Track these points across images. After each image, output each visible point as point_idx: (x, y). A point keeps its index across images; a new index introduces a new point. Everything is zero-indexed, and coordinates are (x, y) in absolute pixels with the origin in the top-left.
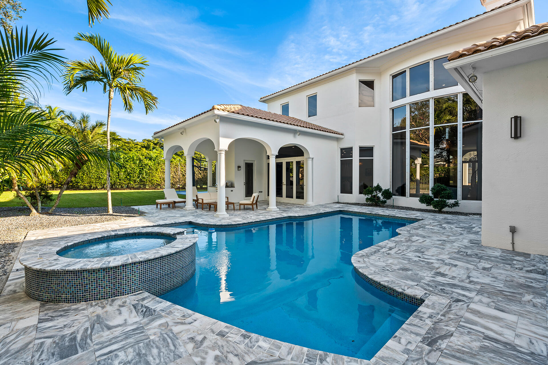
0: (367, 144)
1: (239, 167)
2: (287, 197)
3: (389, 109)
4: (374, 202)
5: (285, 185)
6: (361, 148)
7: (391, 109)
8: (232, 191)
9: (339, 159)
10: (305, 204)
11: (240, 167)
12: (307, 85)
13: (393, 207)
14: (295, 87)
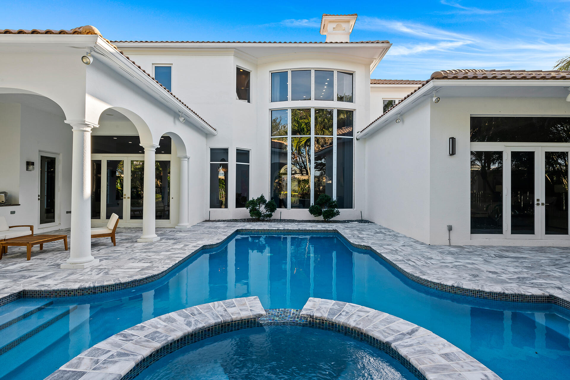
0: (244, 147)
1: (29, 164)
2: (132, 217)
3: (268, 110)
4: (257, 217)
5: (128, 198)
6: (238, 151)
7: (270, 109)
8: (13, 213)
9: (208, 162)
10: (176, 227)
11: (33, 164)
12: (178, 48)
13: (281, 221)
14: (141, 44)
